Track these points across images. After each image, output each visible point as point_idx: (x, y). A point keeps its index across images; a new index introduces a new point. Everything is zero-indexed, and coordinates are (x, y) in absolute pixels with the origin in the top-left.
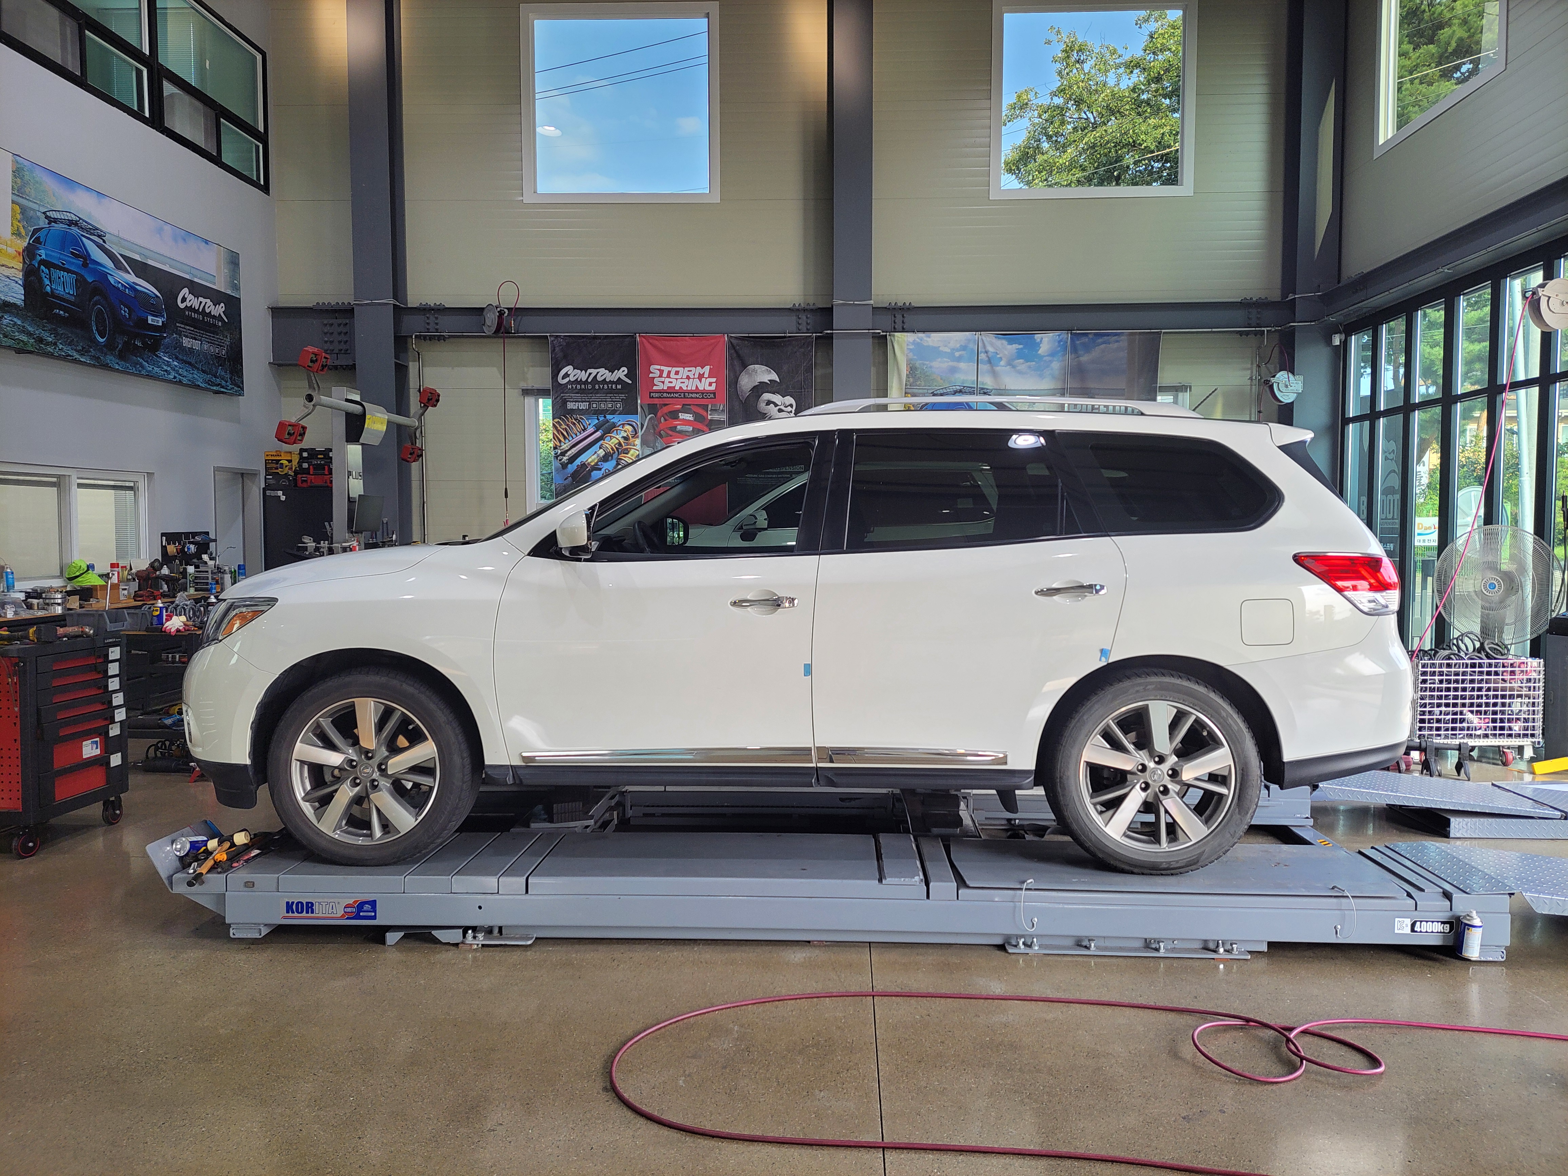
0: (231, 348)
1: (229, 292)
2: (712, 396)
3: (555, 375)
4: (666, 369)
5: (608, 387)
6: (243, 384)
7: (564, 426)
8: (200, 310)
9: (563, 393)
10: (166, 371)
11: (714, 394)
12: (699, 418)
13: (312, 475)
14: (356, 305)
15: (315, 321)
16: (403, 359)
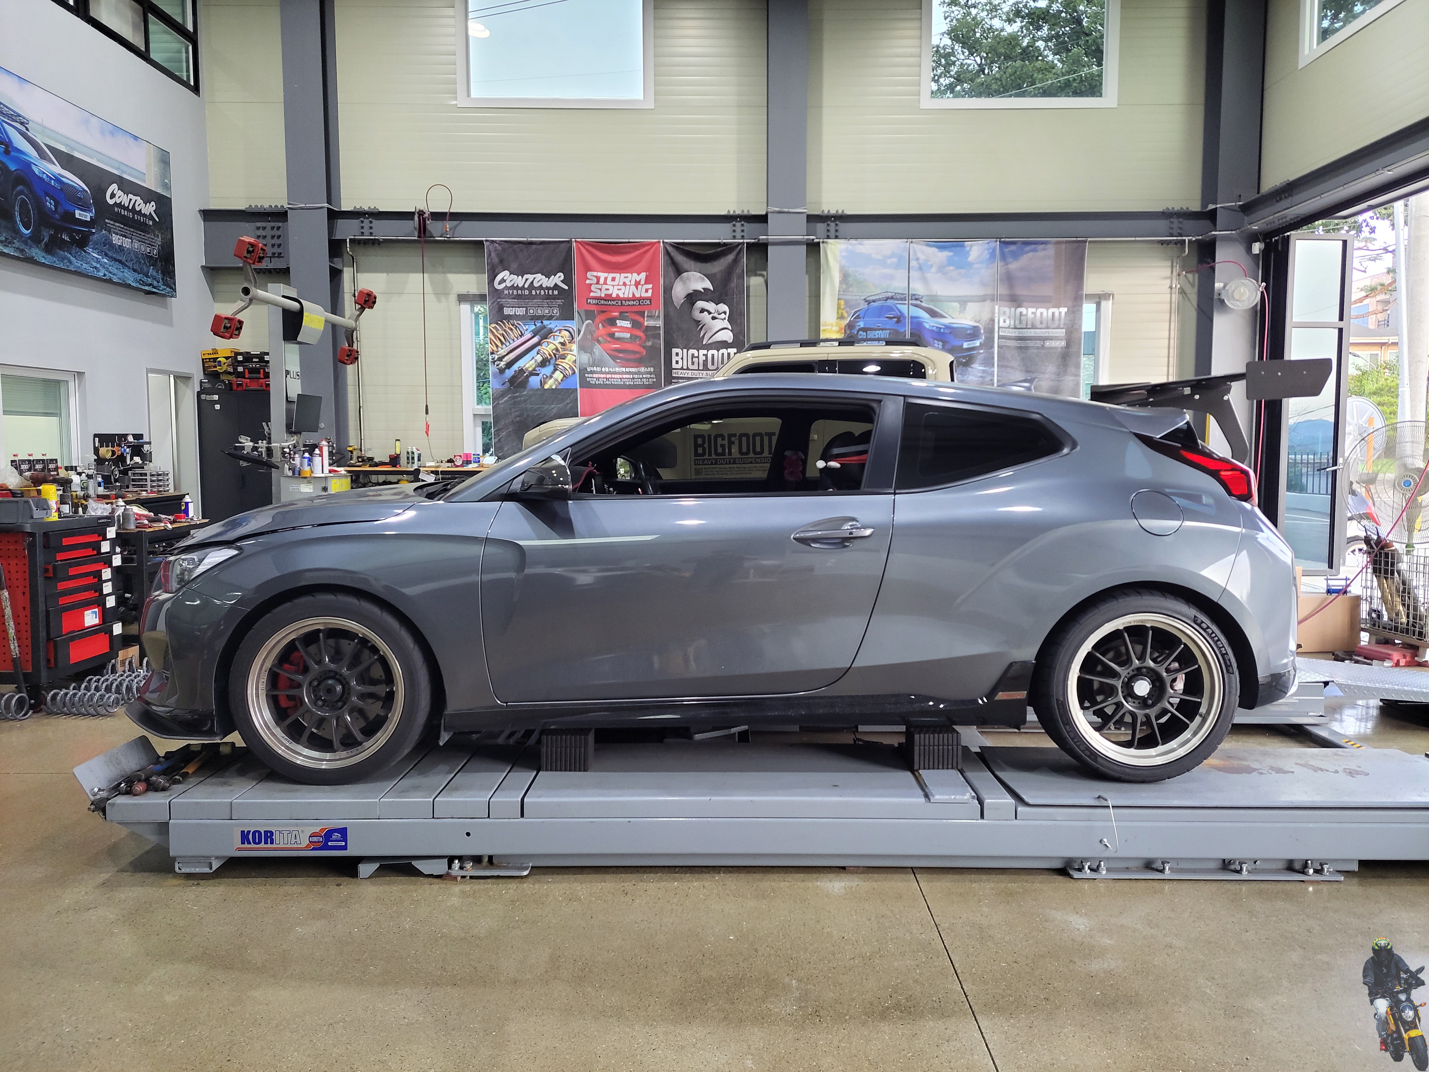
0: (163, 250)
1: (159, 191)
2: (648, 302)
3: (491, 281)
4: (602, 275)
5: (545, 292)
6: (175, 285)
7: (501, 332)
8: (130, 208)
9: (499, 298)
10: (95, 268)
11: (650, 300)
12: (636, 325)
13: (248, 378)
14: (289, 208)
15: (247, 225)
16: (338, 264)
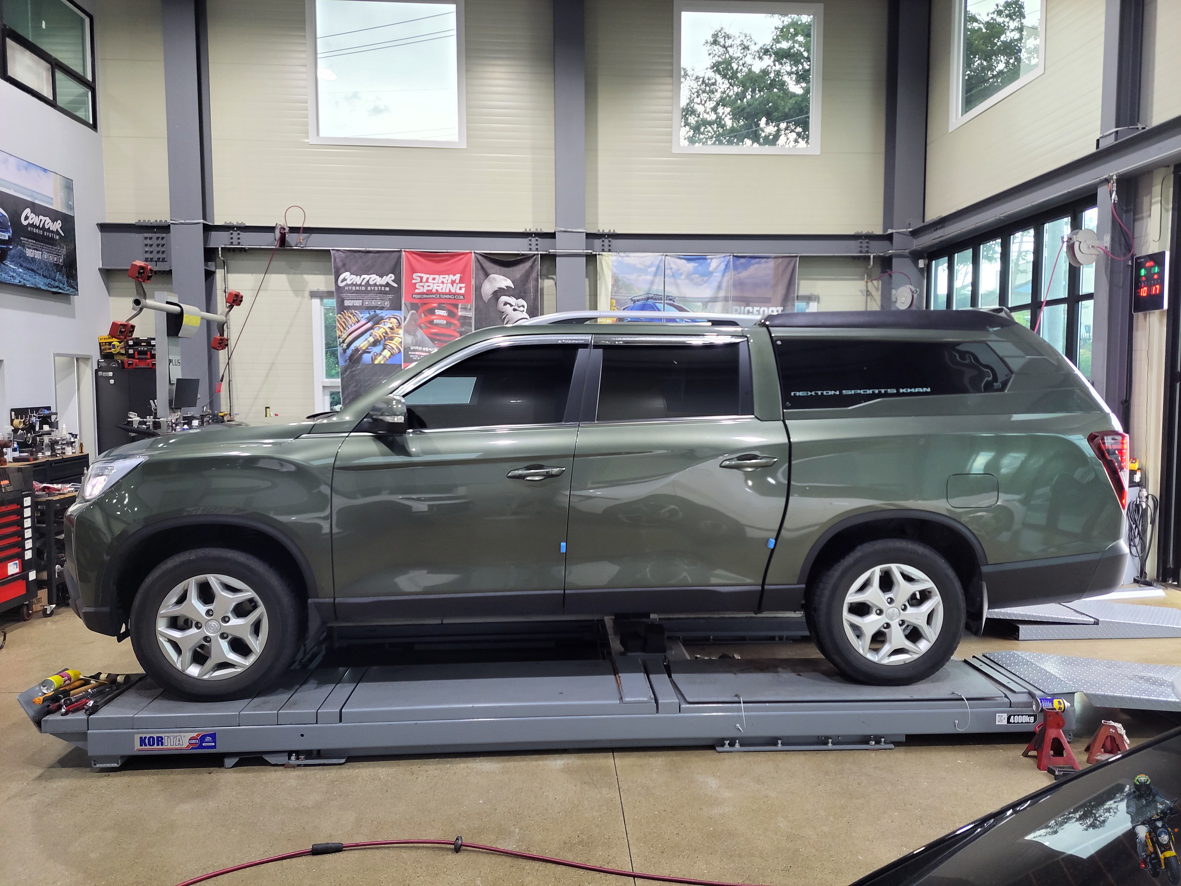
0: (67, 257)
1: (64, 211)
2: (462, 297)
3: (335, 280)
4: (425, 276)
5: (378, 289)
6: (77, 286)
7: (343, 320)
8: (41, 227)
9: (342, 293)
10: (13, 277)
11: (464, 295)
12: (451, 314)
13: (137, 359)
14: (172, 223)
15: (137, 235)
16: (212, 267)
